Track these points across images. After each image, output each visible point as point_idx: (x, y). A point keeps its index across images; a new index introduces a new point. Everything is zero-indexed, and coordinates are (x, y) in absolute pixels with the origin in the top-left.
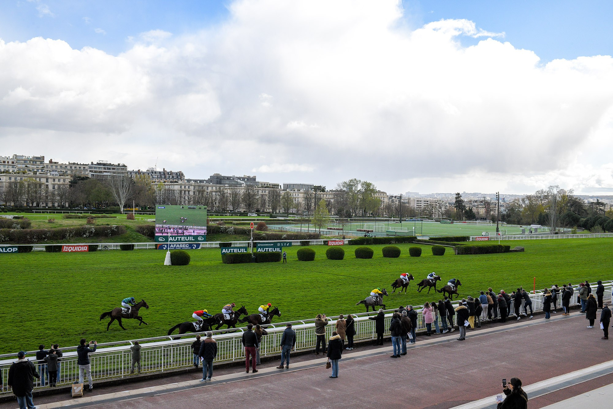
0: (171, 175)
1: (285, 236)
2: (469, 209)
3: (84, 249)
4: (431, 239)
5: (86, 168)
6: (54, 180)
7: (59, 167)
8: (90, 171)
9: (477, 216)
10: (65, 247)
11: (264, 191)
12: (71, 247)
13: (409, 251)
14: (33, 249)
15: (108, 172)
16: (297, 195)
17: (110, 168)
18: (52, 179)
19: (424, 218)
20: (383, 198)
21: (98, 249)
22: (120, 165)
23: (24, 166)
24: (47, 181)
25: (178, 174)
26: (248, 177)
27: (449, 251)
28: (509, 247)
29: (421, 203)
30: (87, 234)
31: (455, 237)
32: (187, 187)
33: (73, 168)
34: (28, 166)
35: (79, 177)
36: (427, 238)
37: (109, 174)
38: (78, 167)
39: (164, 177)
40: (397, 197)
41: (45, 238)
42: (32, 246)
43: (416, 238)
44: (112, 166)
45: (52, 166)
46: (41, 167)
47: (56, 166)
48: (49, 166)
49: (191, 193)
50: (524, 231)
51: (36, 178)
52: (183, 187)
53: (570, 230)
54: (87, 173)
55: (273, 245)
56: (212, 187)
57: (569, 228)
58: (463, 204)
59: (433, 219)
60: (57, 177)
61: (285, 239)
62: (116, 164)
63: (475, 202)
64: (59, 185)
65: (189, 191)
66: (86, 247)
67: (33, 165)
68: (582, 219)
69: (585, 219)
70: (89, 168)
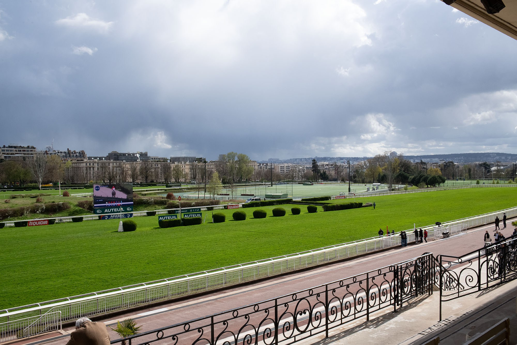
0: (74, 154)
1: (194, 203)
2: (323, 171)
3: (45, 223)
4: (303, 200)
8: (3, 153)
9: (330, 177)
10: (30, 222)
11: (156, 165)
12: (35, 222)
13: (291, 211)
14: (6, 225)
15: (19, 154)
16: (184, 166)
17: (21, 150)
19: (289, 181)
20: (254, 166)
21: (56, 222)
22: (30, 147)
25: (81, 153)
26: (141, 153)
27: (320, 209)
28: (362, 204)
29: (284, 169)
30: (40, 211)
31: (320, 198)
32: (92, 164)
36: (300, 200)
37: (20, 155)
39: (69, 156)
40: (264, 165)
41: (8, 216)
42: (5, 223)
43: (292, 200)
44: (22, 148)
49: (96, 169)
50: (368, 189)
52: (88, 164)
53: (403, 186)
54: (0, 155)
55: (187, 211)
56: (113, 163)
57: (402, 184)
58: (319, 168)
59: (296, 182)
61: (194, 206)
62: (26, 146)
63: (327, 166)
65: (93, 168)
66: (47, 221)
68: (410, 177)
69: (413, 177)
70: (2, 151)
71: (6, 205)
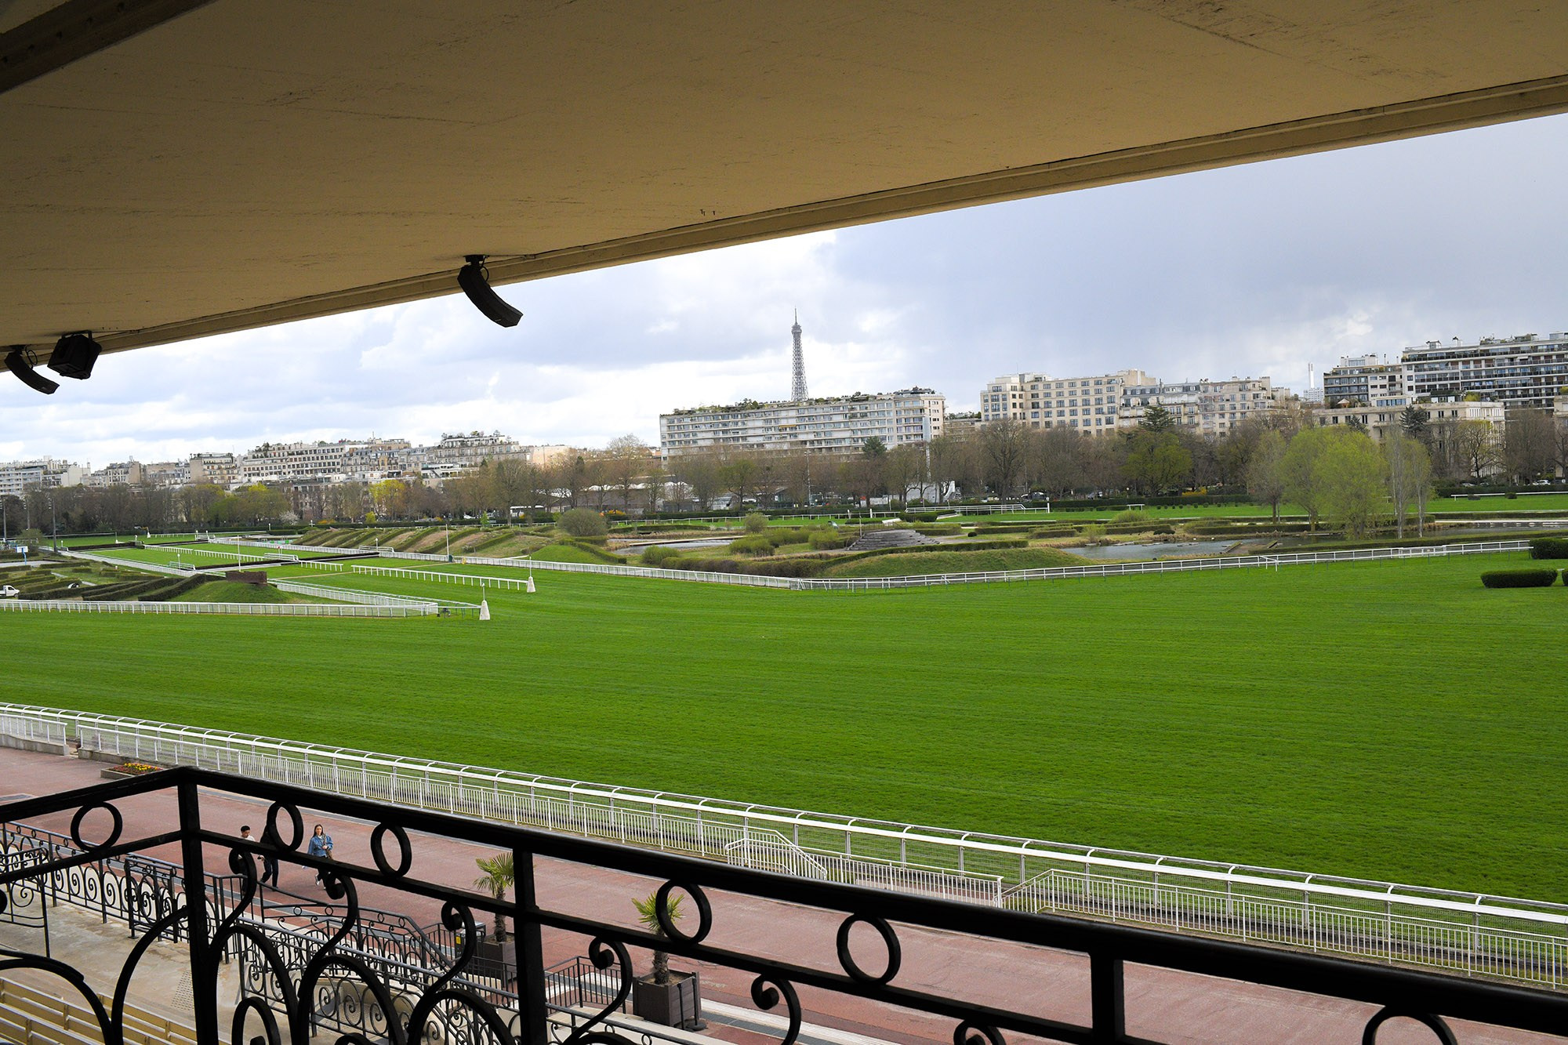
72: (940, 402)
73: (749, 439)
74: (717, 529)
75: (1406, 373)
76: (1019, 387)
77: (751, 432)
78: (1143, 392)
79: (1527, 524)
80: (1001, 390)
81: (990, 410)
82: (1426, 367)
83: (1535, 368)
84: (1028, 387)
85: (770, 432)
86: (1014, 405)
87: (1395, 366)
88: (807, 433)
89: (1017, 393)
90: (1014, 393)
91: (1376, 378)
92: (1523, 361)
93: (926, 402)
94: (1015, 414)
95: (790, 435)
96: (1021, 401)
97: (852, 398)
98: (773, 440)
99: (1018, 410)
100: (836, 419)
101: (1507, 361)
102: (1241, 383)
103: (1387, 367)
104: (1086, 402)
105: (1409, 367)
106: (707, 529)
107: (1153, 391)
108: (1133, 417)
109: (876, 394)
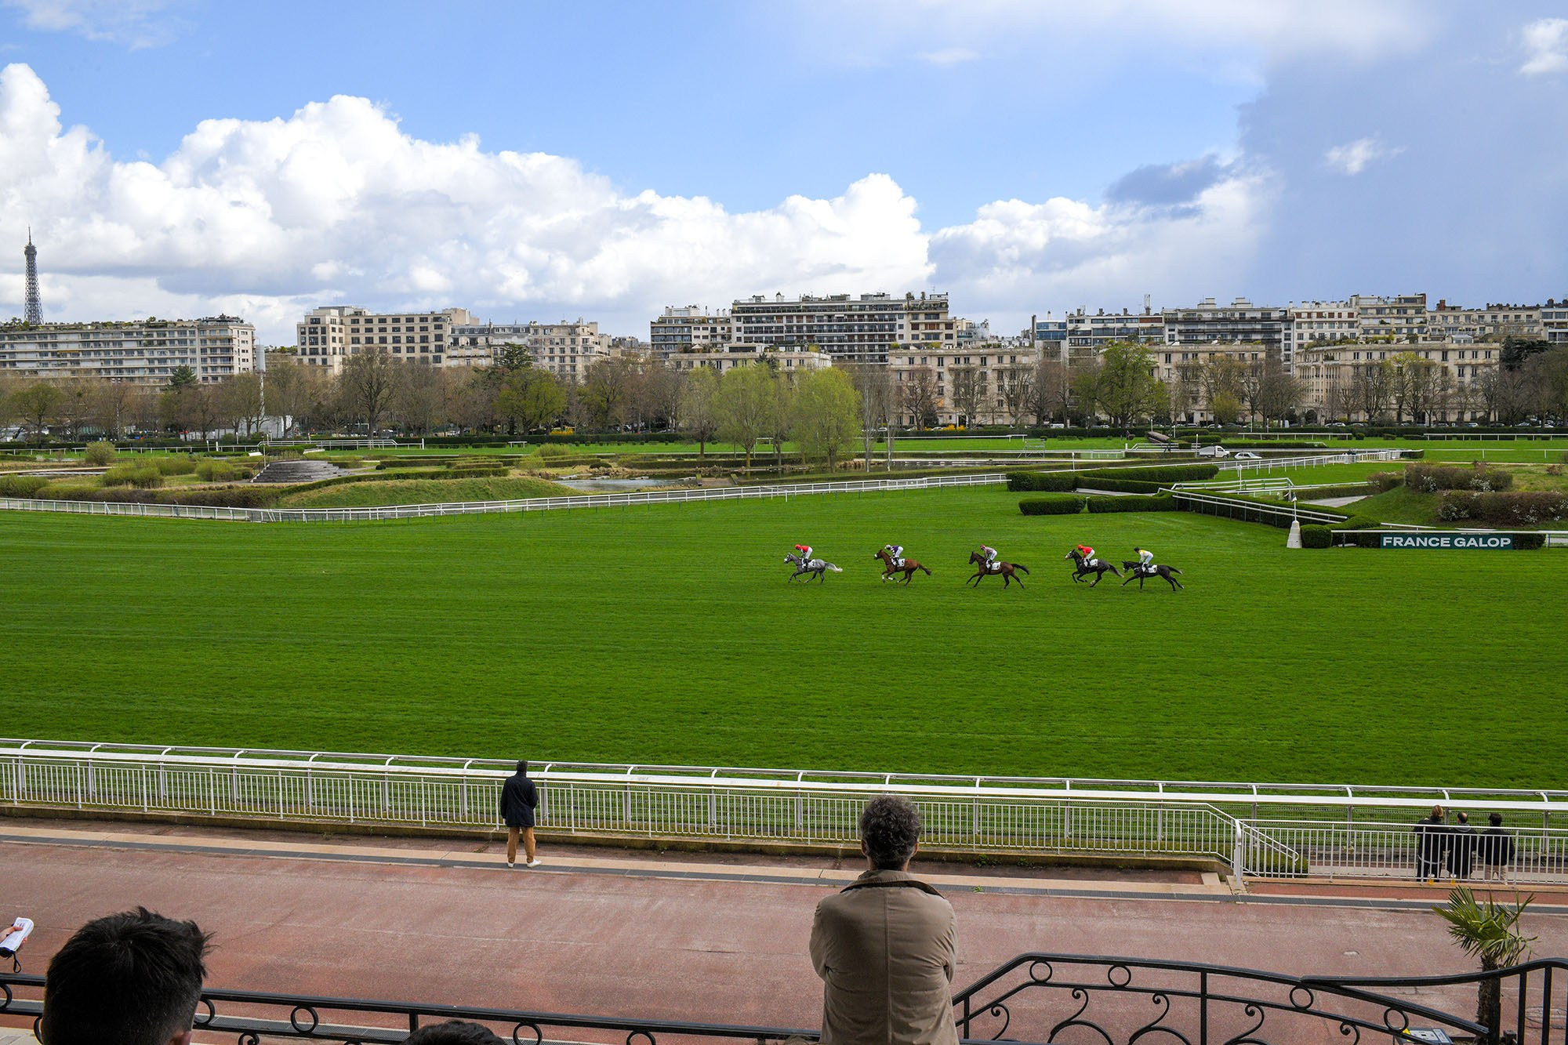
5: (1534, 318)
6: (1462, 355)
7: (1462, 319)
8: (1546, 324)
14: (1547, 541)
18: (1458, 353)
23: (1376, 322)
24: (1445, 358)
33: (1500, 319)
34: (1386, 320)
35: (1522, 343)
38: (1512, 315)
41: (1554, 515)
42: (1545, 535)
45: (1445, 318)
46: (1419, 320)
47: (1456, 318)
48: (1439, 318)
51: (1418, 351)
54: (1536, 329)
60: (1468, 345)
64: (1475, 367)
67: (1398, 318)
70: (1543, 318)
71: (1550, 482)
72: (249, 332)
73: (18, 364)
74: (45, 461)
75: (735, 324)
76: (338, 320)
77: (19, 357)
78: (472, 331)
79: (938, 463)
80: (319, 323)
81: (308, 343)
82: (754, 319)
83: (850, 326)
84: (348, 321)
85: (45, 358)
86: (334, 339)
87: (716, 319)
88: (92, 361)
89: (337, 327)
90: (334, 326)
91: (699, 329)
92: (840, 319)
93: (235, 331)
94: (334, 349)
95: (71, 361)
96: (341, 335)
97: (148, 323)
98: (50, 366)
99: (338, 345)
100: (126, 346)
101: (825, 318)
102: (570, 327)
103: (708, 319)
104: (410, 340)
105: (739, 319)
106: (34, 460)
107: (482, 331)
108: (462, 357)
109: (176, 321)
